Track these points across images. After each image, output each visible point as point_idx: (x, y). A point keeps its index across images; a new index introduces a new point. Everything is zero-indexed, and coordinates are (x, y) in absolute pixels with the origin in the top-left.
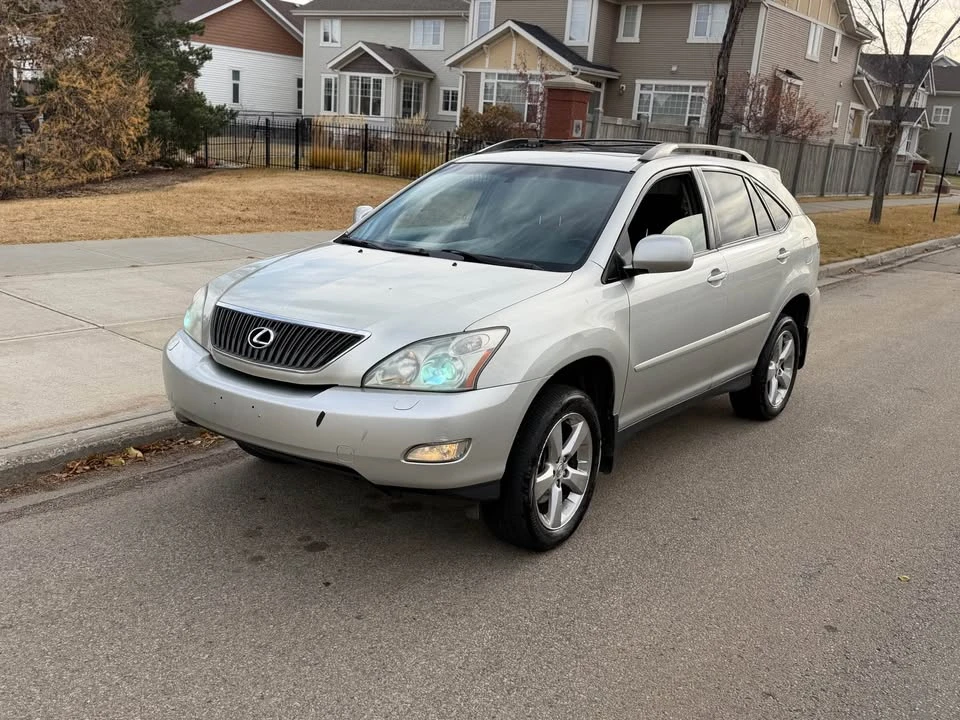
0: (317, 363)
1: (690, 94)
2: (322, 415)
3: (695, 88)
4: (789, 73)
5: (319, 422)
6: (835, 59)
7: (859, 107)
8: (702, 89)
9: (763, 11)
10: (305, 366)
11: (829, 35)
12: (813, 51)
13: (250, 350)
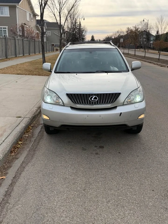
0: (114, 101)
1: (3, 29)
2: (121, 113)
3: (4, 28)
4: (24, 24)
5: (120, 115)
6: (32, 21)
7: (38, 32)
8: (6, 28)
9: (17, 9)
10: (110, 102)
11: (30, 15)
12: (28, 19)
13: (91, 102)
